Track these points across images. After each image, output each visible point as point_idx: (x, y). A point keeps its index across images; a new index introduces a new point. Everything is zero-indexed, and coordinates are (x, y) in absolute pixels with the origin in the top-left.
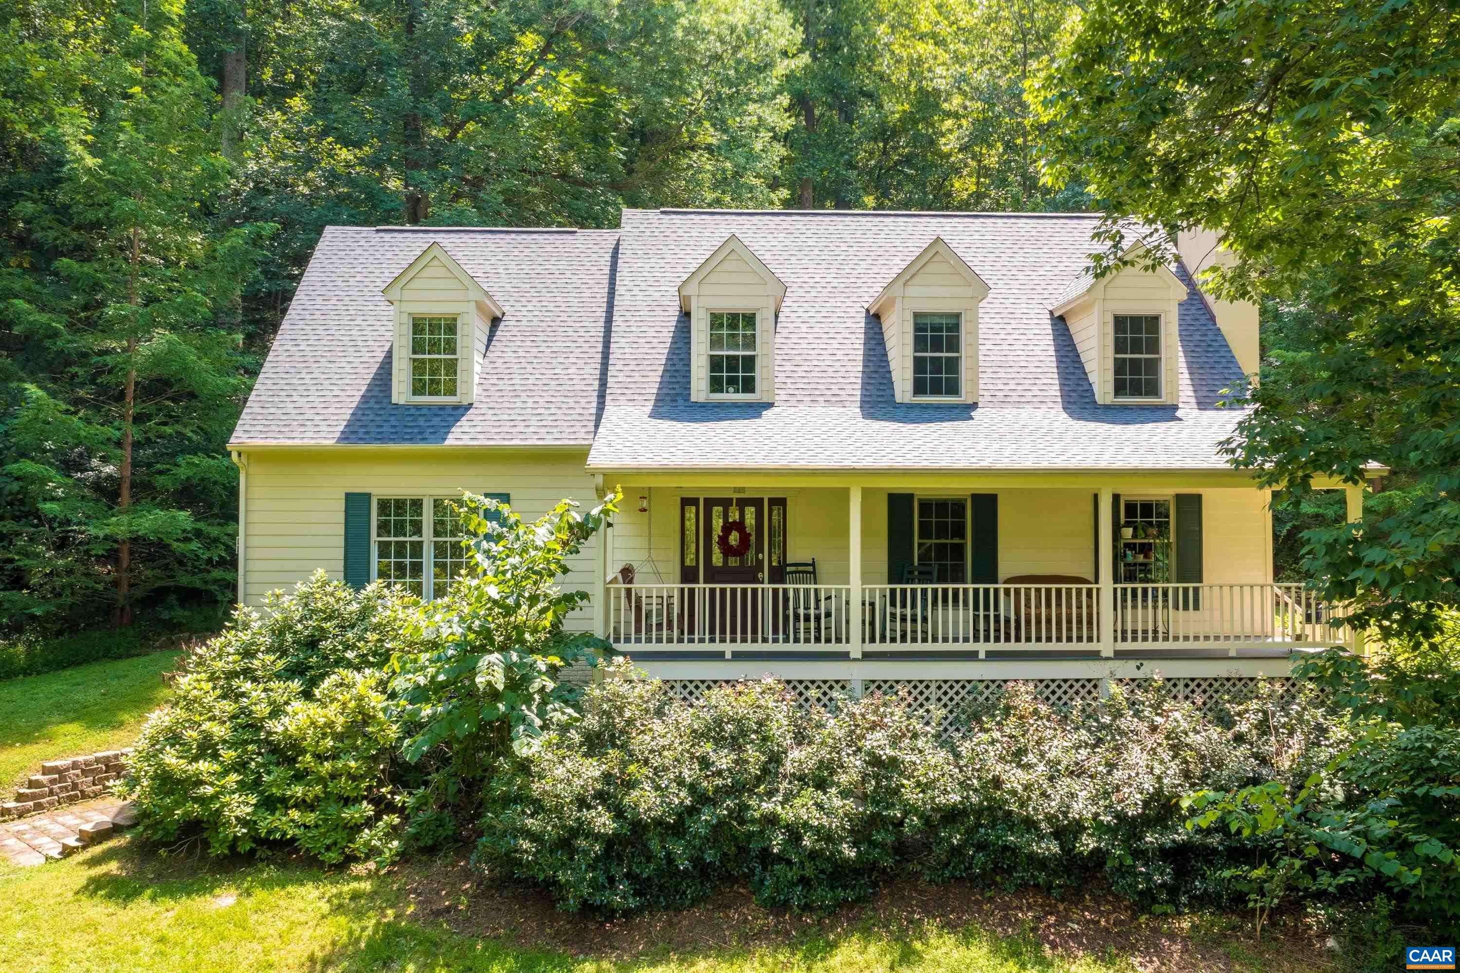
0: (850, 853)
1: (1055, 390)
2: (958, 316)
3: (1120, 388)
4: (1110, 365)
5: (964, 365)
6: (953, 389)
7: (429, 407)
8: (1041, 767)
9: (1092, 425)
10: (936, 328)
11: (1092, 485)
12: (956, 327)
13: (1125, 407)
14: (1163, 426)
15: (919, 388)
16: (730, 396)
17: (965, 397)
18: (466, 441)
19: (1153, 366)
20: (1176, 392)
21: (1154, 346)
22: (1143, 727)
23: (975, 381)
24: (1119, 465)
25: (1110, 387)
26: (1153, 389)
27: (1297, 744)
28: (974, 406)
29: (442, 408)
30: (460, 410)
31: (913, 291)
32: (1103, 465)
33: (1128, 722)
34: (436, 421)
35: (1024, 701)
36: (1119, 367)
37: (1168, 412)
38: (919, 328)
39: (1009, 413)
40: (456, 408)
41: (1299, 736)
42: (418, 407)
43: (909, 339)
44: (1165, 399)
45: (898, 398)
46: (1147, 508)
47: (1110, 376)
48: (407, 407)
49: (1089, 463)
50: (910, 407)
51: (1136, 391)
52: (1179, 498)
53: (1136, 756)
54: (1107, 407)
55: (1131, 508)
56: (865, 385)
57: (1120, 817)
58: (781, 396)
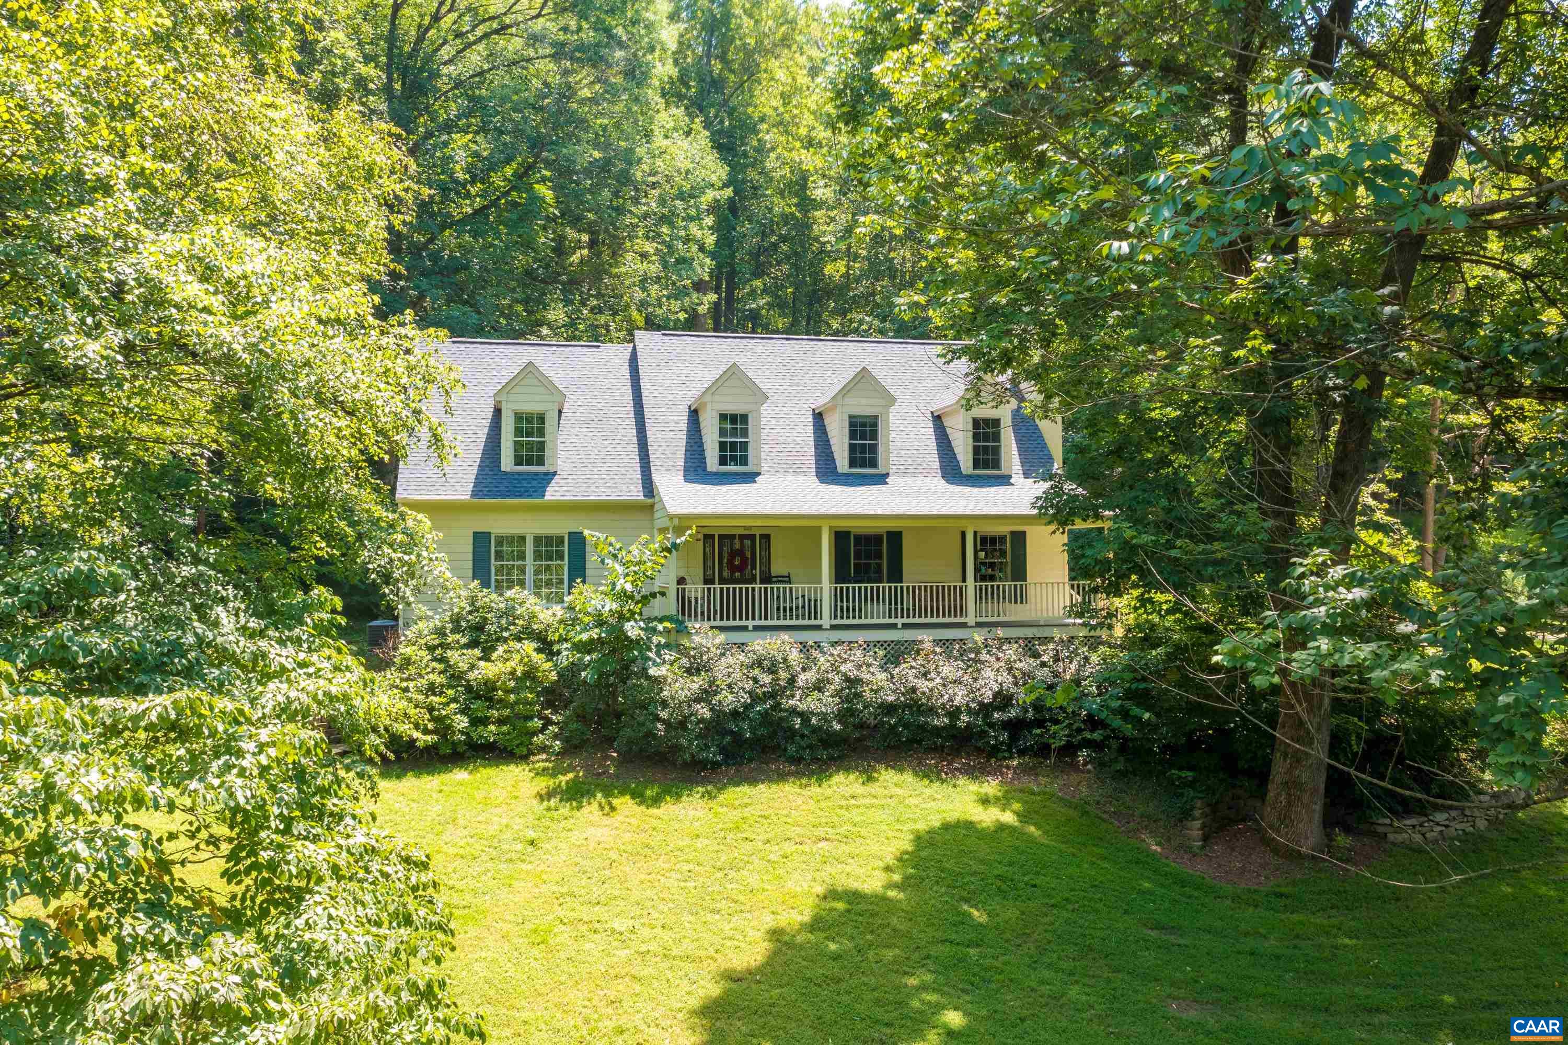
0: (837, 727)
1: (936, 465)
2: (876, 417)
3: (976, 465)
4: (970, 449)
5: (881, 449)
6: (873, 464)
7: (528, 474)
8: (938, 680)
9: (960, 488)
10: (863, 425)
11: (962, 524)
12: (875, 425)
13: (978, 476)
14: (1002, 488)
15: (852, 464)
16: (732, 468)
17: (881, 470)
18: (558, 497)
19: (996, 451)
20: (1010, 468)
21: (997, 437)
22: (993, 659)
23: (887, 459)
24: (978, 512)
25: (970, 463)
26: (996, 465)
27: (1073, 666)
28: (887, 475)
29: (536, 474)
30: (549, 477)
31: (847, 400)
32: (968, 512)
33: (984, 656)
34: (534, 483)
35: (927, 646)
36: (976, 450)
37: (1005, 480)
38: (852, 424)
39: (909, 479)
40: (546, 474)
41: (1075, 663)
42: (519, 474)
43: (846, 431)
44: (1004, 471)
45: (840, 470)
46: (993, 540)
47: (970, 456)
48: (512, 474)
49: (960, 511)
50: (847, 475)
51: (986, 466)
52: (1013, 533)
53: (988, 673)
54: (969, 477)
55: (984, 540)
56: (817, 461)
57: (981, 704)
58: (765, 468)
